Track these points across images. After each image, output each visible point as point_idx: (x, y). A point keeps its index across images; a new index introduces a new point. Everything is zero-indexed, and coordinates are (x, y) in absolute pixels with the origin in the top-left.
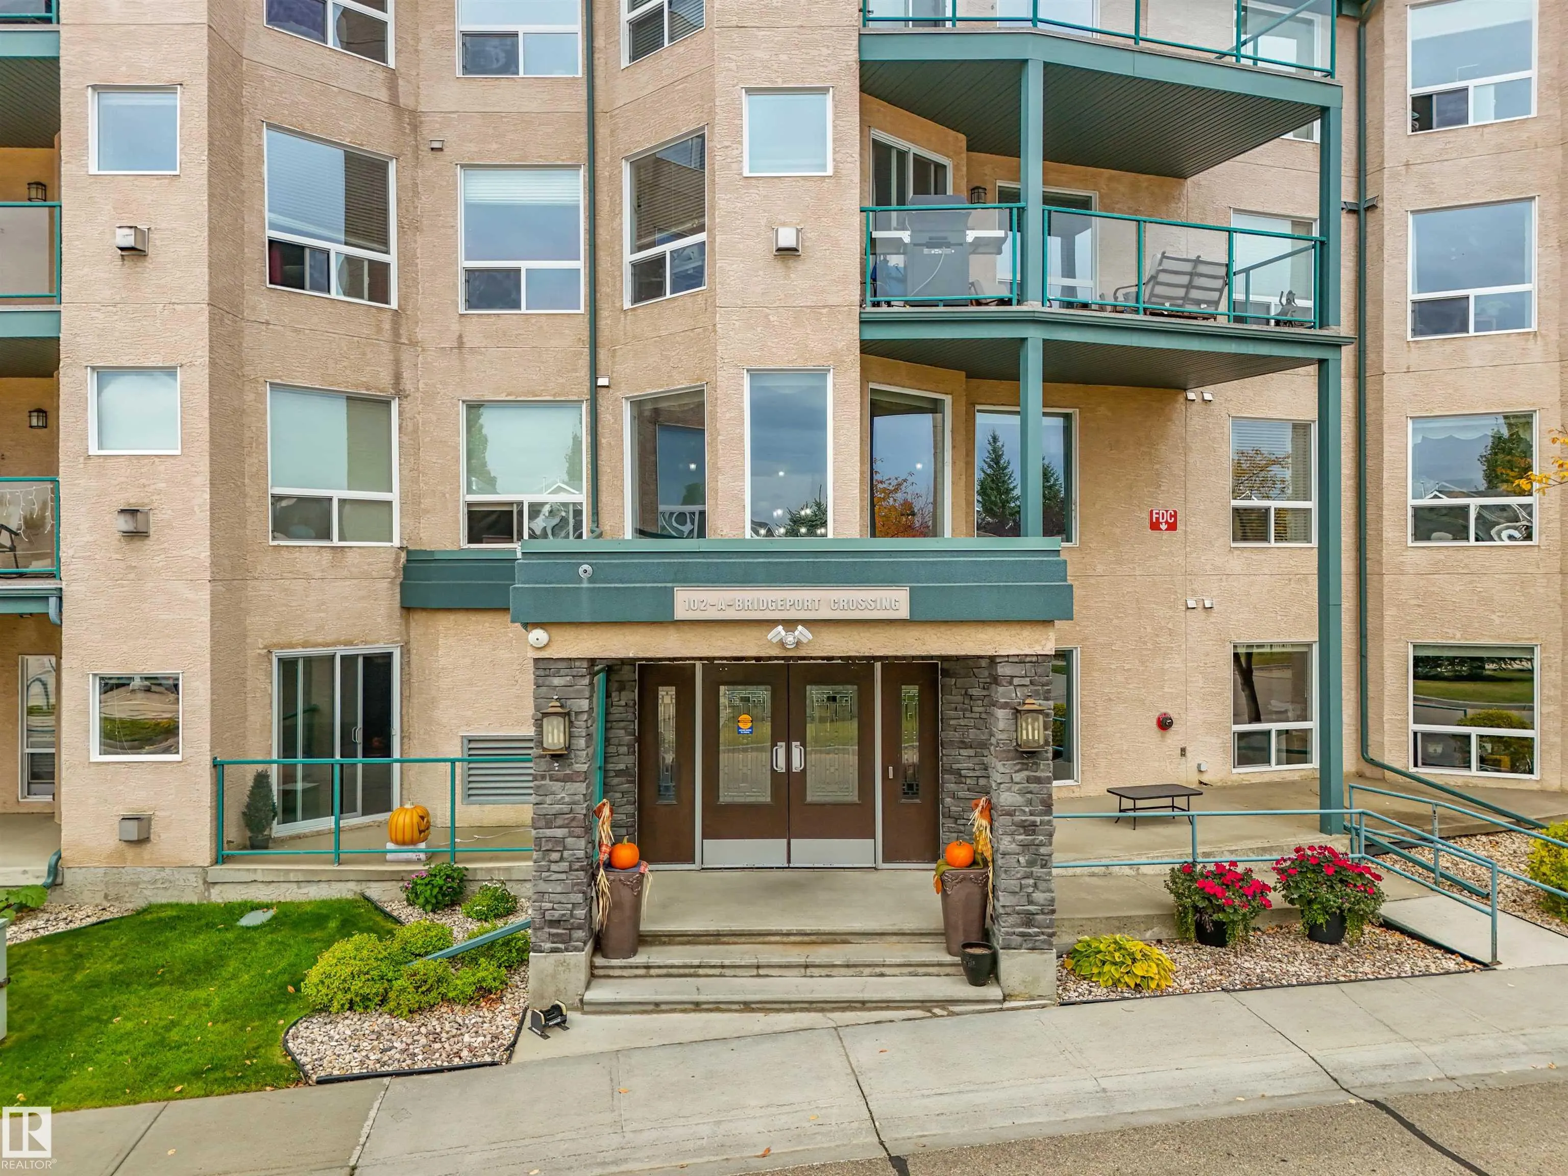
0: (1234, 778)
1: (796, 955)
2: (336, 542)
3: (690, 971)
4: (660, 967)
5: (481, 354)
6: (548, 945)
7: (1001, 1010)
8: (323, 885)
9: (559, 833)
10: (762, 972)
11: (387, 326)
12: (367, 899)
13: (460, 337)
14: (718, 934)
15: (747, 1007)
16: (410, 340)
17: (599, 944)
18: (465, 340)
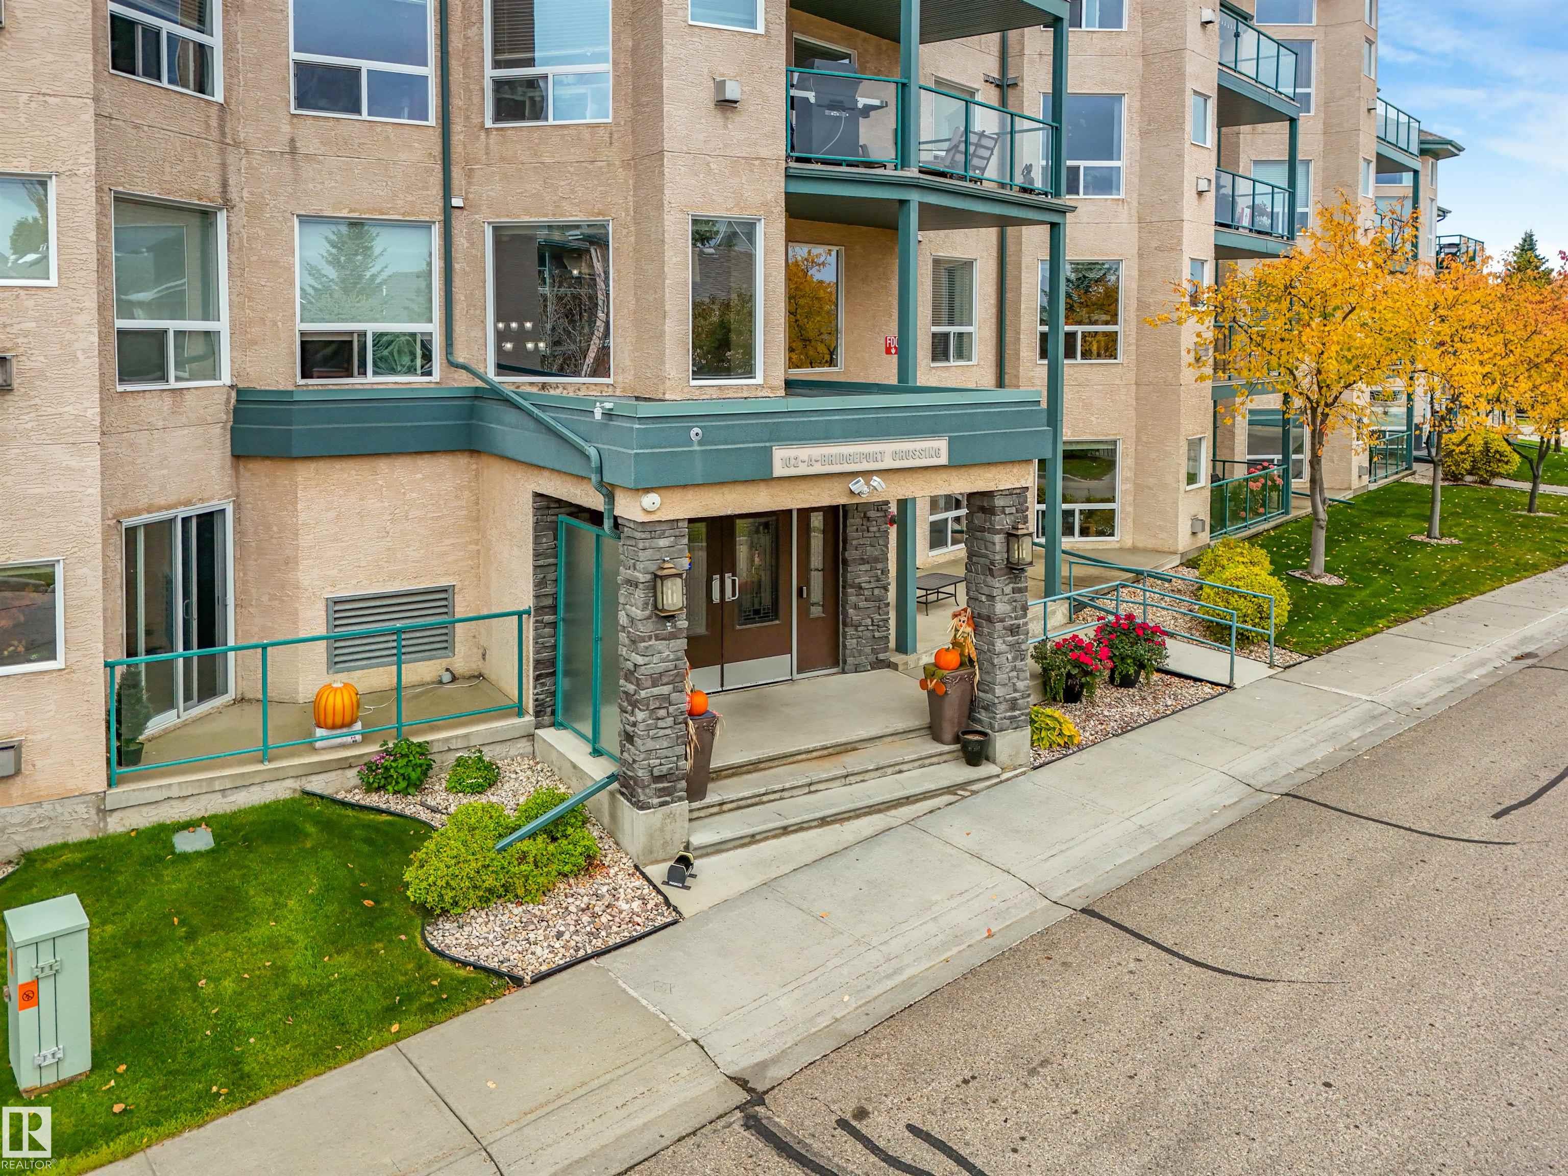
2: (173, 384)
5: (319, 162)
6: (656, 801)
7: (1001, 782)
8: (253, 789)
9: (666, 690)
10: (813, 788)
11: (214, 123)
12: (308, 793)
13: (292, 140)
15: (824, 822)
16: (234, 140)
18: (298, 145)
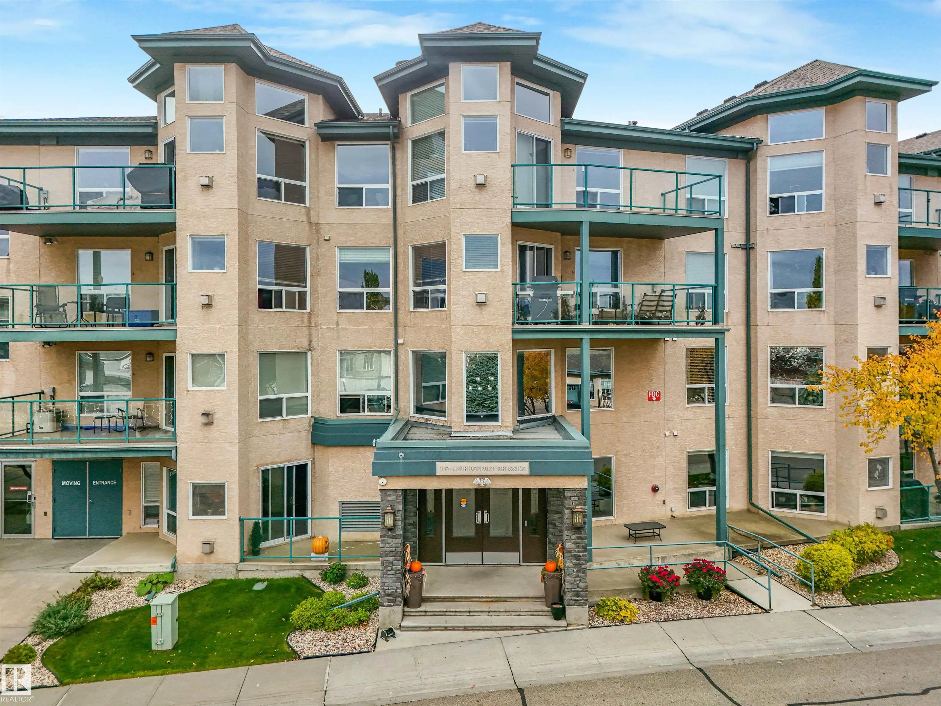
0: (688, 513)
1: (484, 607)
2: (285, 417)
3: (443, 613)
4: (430, 612)
5: (347, 330)
6: (387, 604)
7: (566, 630)
9: (391, 559)
10: (471, 614)
11: (306, 319)
12: (304, 577)
13: (337, 322)
14: (454, 598)
15: (466, 629)
16: (315, 324)
17: (406, 602)
18: (339, 324)
